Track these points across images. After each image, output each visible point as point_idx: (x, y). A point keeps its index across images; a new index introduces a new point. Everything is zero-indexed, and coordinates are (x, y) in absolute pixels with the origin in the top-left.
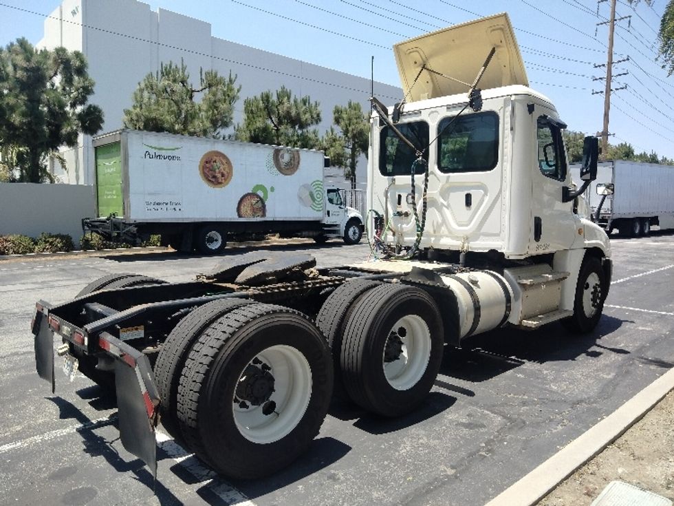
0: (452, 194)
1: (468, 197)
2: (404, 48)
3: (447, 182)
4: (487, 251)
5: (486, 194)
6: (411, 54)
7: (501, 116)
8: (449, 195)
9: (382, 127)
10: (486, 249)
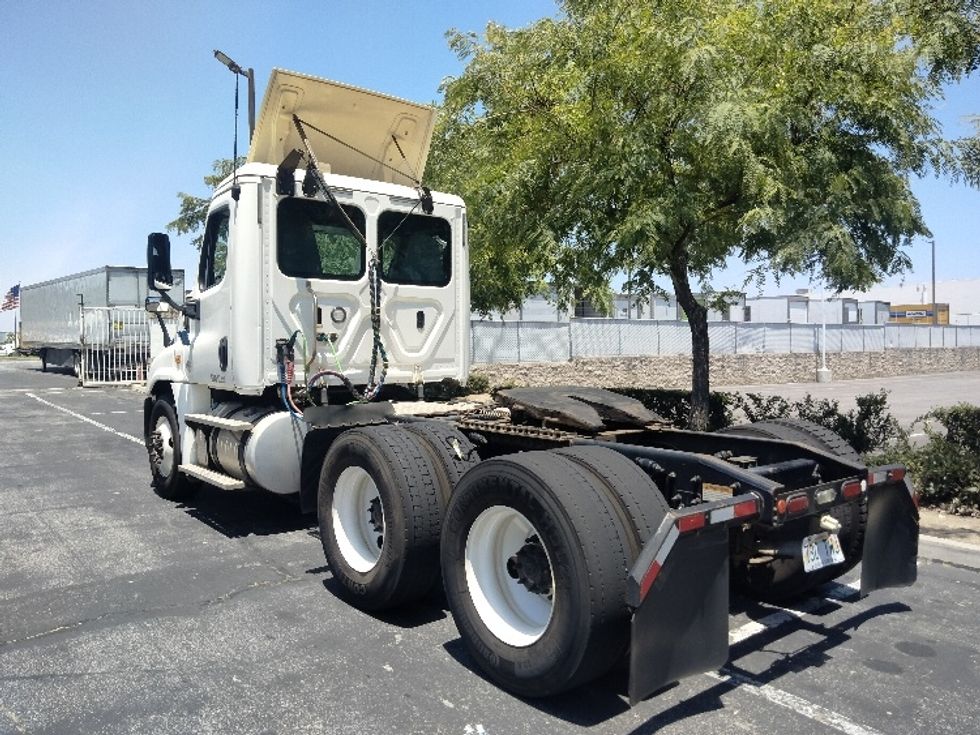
0: (399, 311)
1: (421, 316)
2: (281, 79)
3: (395, 294)
4: (440, 380)
5: (440, 314)
6: (287, 93)
7: (452, 224)
8: (395, 311)
9: (283, 197)
10: (438, 378)
